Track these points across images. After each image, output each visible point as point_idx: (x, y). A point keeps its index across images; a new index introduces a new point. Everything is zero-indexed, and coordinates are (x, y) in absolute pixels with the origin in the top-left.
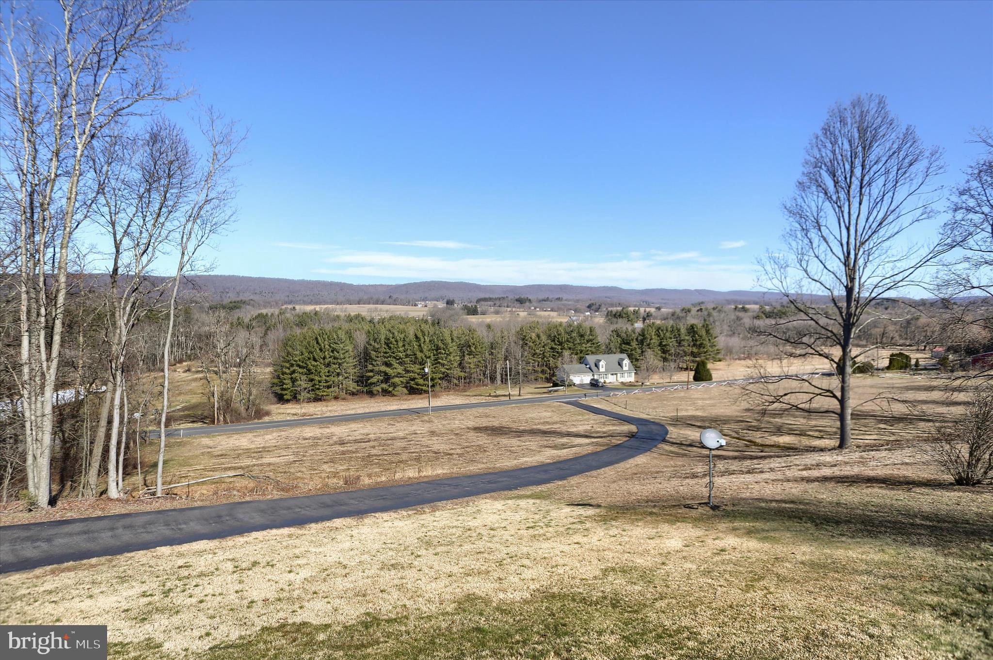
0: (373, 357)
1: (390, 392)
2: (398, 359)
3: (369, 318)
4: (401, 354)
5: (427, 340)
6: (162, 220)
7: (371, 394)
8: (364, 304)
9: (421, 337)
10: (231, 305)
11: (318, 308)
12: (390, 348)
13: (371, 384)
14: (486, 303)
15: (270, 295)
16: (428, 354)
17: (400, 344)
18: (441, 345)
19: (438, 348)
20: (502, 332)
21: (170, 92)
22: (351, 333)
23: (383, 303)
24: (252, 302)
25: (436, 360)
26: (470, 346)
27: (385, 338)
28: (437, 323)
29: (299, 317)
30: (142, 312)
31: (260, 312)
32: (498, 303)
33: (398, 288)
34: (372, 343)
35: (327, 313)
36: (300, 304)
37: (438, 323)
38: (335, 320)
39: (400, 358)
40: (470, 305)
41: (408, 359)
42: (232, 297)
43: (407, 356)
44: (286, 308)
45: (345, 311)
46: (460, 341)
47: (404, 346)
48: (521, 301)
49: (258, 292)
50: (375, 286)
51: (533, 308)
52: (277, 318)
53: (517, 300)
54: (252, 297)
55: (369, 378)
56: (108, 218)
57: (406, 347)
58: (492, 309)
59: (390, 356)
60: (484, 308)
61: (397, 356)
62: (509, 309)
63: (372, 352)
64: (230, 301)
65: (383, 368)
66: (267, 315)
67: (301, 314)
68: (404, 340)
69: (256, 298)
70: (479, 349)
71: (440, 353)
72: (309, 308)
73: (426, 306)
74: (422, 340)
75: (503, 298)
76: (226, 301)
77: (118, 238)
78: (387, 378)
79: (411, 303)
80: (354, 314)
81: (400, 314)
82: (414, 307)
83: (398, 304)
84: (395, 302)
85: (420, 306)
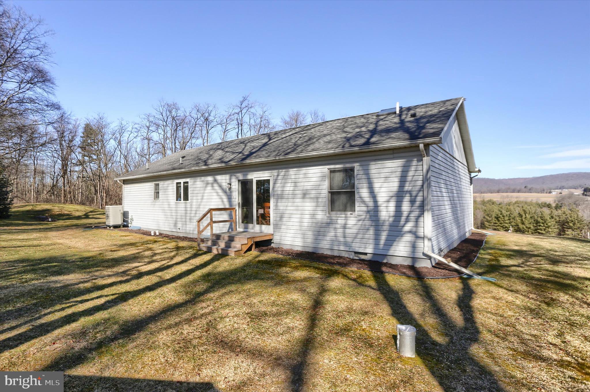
0: (487, 226)
2: (504, 228)
12: (499, 221)
17: (506, 218)
19: (537, 222)
26: (568, 223)
27: (496, 214)
34: (486, 217)
39: (506, 227)
45: (483, 198)
47: (509, 219)
57: (511, 220)
59: (499, 226)
61: (504, 225)
63: (486, 223)
71: (540, 226)
73: (560, 193)
74: (524, 216)
79: (546, 191)
80: (488, 199)
81: (532, 200)
82: (548, 194)
83: (533, 192)
84: (530, 191)
85: (554, 193)
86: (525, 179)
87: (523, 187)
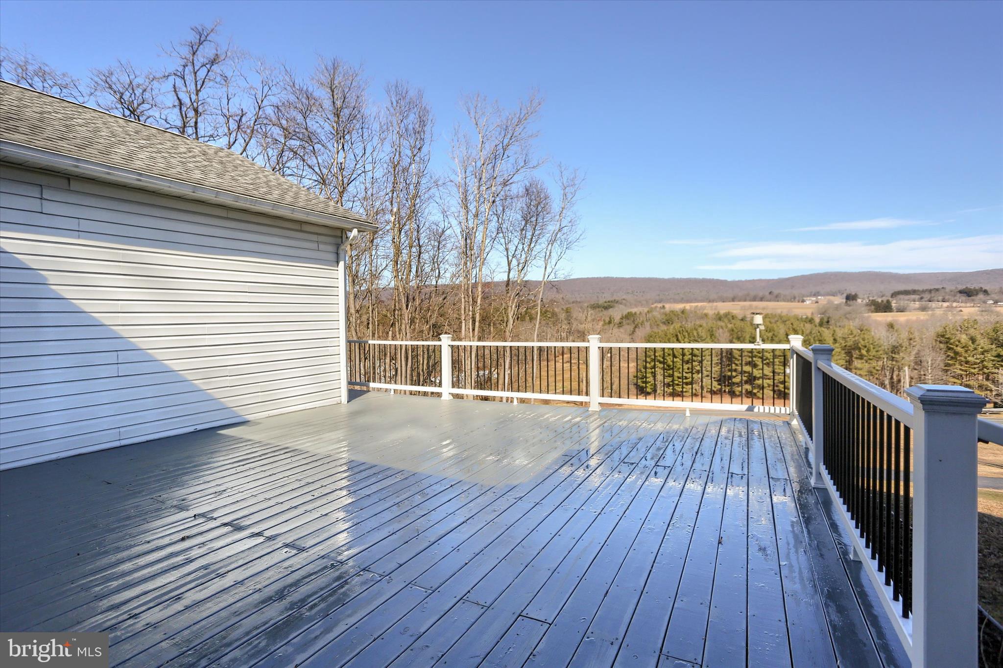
0: (736, 356)
1: (755, 394)
3: (740, 317)
4: (768, 355)
6: (532, 245)
7: (732, 394)
8: (739, 301)
10: (606, 305)
11: (688, 306)
13: (734, 383)
14: (907, 297)
15: (642, 294)
20: (910, 333)
21: (534, 162)
22: (712, 331)
23: (762, 299)
24: (624, 301)
26: (860, 349)
27: (750, 337)
28: (825, 322)
29: (666, 315)
30: (523, 309)
31: (630, 310)
32: (927, 296)
33: (781, 282)
35: (695, 311)
36: (670, 302)
37: (828, 322)
38: (702, 318)
40: (880, 300)
42: (606, 297)
44: (656, 307)
45: (715, 309)
46: (846, 342)
49: (630, 291)
50: (754, 281)
51: (991, 302)
52: (644, 316)
54: (624, 297)
55: (730, 378)
56: (504, 246)
60: (902, 303)
63: (735, 351)
64: (604, 300)
65: (747, 368)
66: (635, 313)
67: (668, 312)
69: (629, 297)
70: (873, 353)
72: (679, 307)
73: (817, 302)
75: (937, 290)
76: (601, 302)
77: (510, 259)
78: (751, 380)
79: (797, 299)
80: (725, 311)
81: (782, 312)
82: (800, 304)
83: (781, 301)
84: (777, 298)
85: (808, 302)
86: (769, 281)
87: (767, 294)
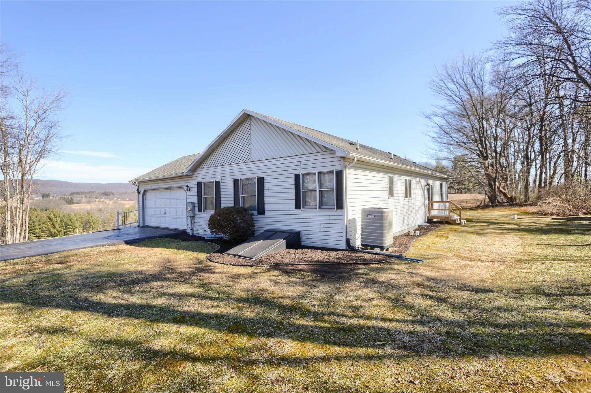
4: (37, 231)
5: (59, 220)
9: (54, 218)
14: (78, 196)
16: (59, 229)
18: (69, 223)
25: (66, 232)
32: (88, 195)
40: (65, 197)
41: (43, 233)
43: (43, 231)
48: (106, 194)
51: (116, 199)
53: (103, 194)
58: (84, 200)
60: (78, 199)
62: (97, 200)
68: (40, 221)
75: (92, 192)
